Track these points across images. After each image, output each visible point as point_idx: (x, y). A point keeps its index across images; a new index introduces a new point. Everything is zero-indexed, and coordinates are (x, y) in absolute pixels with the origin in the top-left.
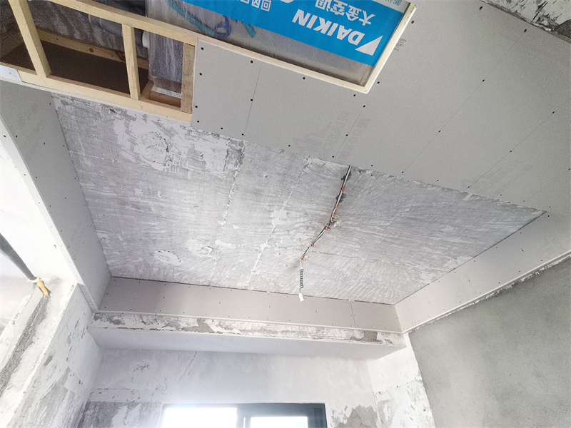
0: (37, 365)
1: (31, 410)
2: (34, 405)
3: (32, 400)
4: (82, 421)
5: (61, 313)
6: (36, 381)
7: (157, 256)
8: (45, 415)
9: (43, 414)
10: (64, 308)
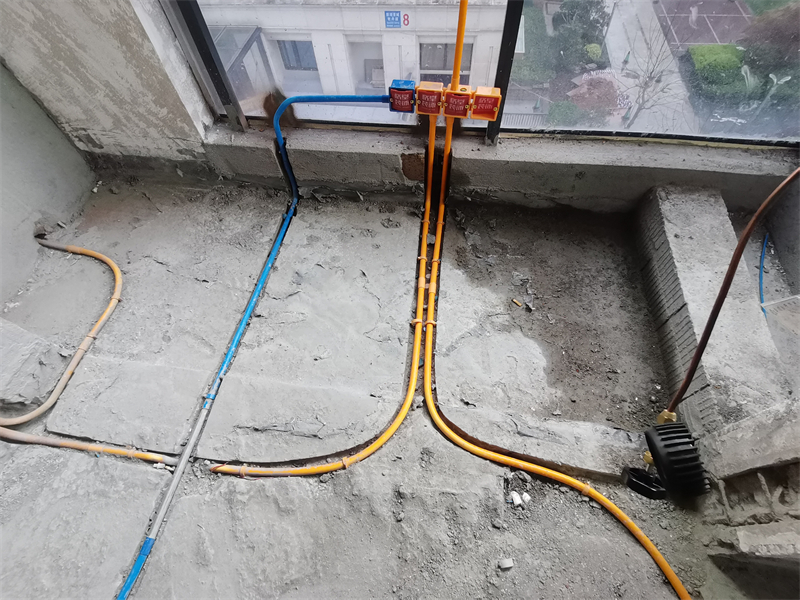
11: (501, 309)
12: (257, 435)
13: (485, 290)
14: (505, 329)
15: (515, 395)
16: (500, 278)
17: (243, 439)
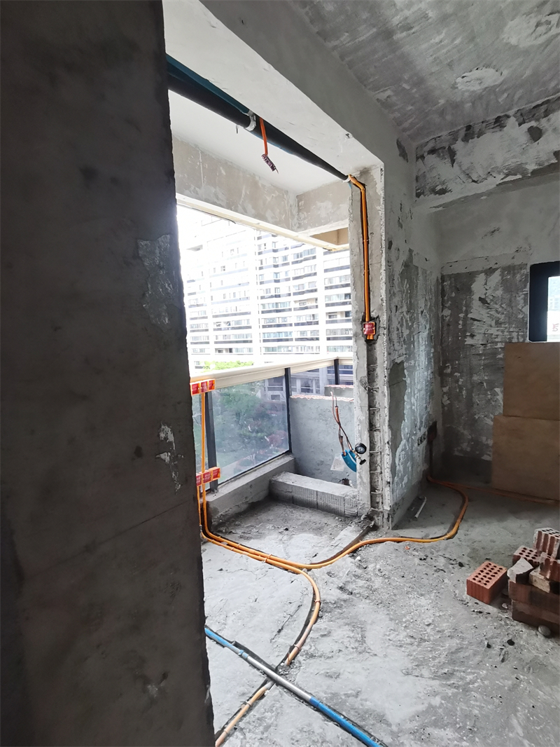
0: (384, 250)
1: (396, 282)
2: (396, 278)
3: (393, 275)
4: (443, 290)
5: (382, 200)
6: (388, 261)
7: (461, 85)
8: (408, 286)
9: (406, 285)
10: (383, 195)
11: (280, 536)
12: (283, 633)
13: (267, 537)
14: (290, 539)
15: (320, 545)
16: (266, 532)
17: (281, 640)
